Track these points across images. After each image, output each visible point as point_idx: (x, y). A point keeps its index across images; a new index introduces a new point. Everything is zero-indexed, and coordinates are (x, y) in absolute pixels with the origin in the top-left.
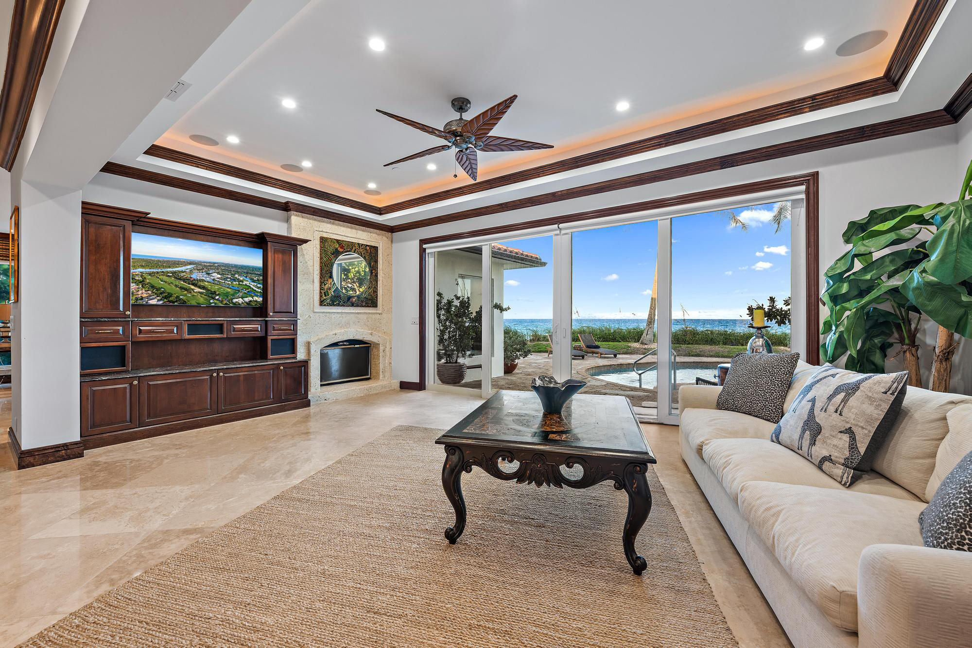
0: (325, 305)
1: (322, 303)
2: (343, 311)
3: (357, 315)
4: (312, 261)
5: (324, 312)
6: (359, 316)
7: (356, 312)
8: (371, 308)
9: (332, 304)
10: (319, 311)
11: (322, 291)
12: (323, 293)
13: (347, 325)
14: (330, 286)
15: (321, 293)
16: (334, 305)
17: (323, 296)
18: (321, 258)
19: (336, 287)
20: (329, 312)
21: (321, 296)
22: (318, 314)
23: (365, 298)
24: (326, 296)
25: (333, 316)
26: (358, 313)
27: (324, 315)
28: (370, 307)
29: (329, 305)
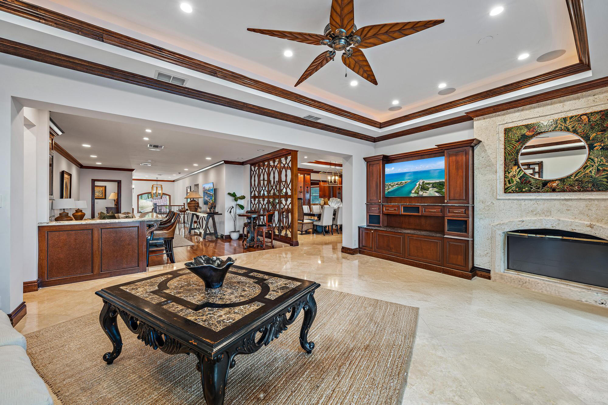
0: (510, 192)
1: (506, 191)
2: (538, 198)
3: (564, 202)
4: (495, 153)
5: (509, 199)
6: (569, 203)
7: (562, 198)
8: (595, 193)
9: (520, 190)
10: (504, 198)
11: (506, 179)
12: (508, 181)
13: (548, 212)
14: (514, 173)
15: (505, 181)
16: (522, 192)
17: (507, 183)
18: (505, 149)
19: (523, 173)
20: (516, 199)
21: (505, 184)
22: (502, 201)
23: (577, 180)
24: (510, 183)
25: (523, 203)
26: (566, 200)
27: (510, 201)
28: (592, 191)
29: (514, 192)
